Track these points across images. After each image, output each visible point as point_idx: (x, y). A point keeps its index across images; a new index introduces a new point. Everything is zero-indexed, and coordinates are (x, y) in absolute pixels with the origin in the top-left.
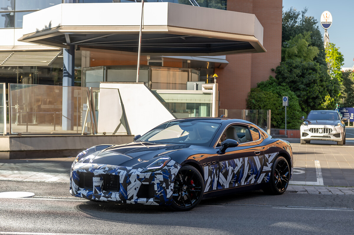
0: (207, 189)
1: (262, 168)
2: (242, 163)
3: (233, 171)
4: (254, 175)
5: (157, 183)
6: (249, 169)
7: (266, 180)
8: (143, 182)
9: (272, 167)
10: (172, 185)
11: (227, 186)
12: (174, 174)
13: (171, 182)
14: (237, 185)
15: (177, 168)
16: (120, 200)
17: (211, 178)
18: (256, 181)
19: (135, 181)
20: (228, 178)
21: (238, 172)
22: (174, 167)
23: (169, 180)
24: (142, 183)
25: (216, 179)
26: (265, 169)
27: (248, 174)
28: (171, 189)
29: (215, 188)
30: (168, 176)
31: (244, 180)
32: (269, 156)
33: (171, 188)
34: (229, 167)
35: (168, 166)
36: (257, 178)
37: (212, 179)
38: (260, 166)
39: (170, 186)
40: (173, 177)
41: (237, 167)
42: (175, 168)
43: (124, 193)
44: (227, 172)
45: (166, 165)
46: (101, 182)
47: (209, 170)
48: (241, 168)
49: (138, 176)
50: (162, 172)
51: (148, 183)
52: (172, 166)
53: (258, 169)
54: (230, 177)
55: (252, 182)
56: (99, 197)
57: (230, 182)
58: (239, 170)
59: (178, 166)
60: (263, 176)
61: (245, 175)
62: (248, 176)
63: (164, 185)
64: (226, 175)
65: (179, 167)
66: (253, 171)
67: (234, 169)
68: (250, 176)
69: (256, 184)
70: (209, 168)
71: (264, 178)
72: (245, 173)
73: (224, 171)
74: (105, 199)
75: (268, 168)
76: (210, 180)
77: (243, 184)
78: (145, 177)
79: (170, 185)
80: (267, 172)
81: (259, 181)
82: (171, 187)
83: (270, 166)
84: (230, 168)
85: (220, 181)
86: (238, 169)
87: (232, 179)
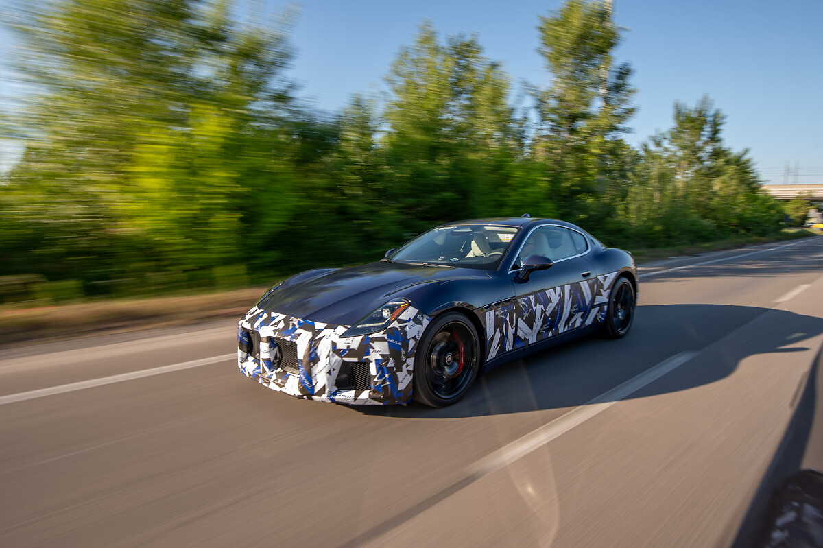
0: (493, 353)
1: (593, 300)
2: (560, 295)
3: (543, 312)
4: (581, 314)
5: (376, 360)
6: (572, 304)
7: (600, 319)
8: (345, 357)
9: (610, 297)
10: (411, 361)
11: (532, 339)
12: (414, 338)
13: (408, 356)
14: (550, 334)
15: (422, 324)
16: (300, 394)
17: (501, 331)
18: (583, 323)
19: (328, 356)
20: (535, 325)
21: (554, 312)
22: (414, 323)
23: (403, 352)
24: (344, 359)
25: (511, 332)
26: (599, 300)
27: (570, 312)
28: (408, 371)
29: (509, 347)
30: (400, 344)
31: (564, 323)
32: (605, 278)
33: (409, 368)
34: (536, 306)
35: (400, 321)
36: (584, 317)
37: (503, 333)
38: (590, 297)
39: (406, 364)
40: (412, 344)
41: (550, 304)
42: (417, 324)
43: (306, 381)
44: (533, 315)
45: (396, 319)
46: (272, 352)
47: (496, 316)
48: (557, 304)
49: (334, 344)
50: (385, 336)
51: (355, 360)
52: (410, 319)
53: (587, 302)
54: (538, 324)
55: (578, 324)
56: (268, 380)
57: (539, 331)
58: (555, 308)
59: (423, 319)
60: (594, 311)
61: (565, 315)
62: (571, 316)
63: (391, 364)
64: (530, 322)
65: (426, 322)
66: (579, 306)
67: (545, 308)
68: (574, 315)
69: (583, 326)
70: (497, 313)
71: (596, 316)
72: (564, 313)
73: (526, 314)
74: (277, 389)
75: (603, 298)
76: (498, 335)
77: (561, 330)
78: (348, 346)
79: (405, 361)
80: (601, 305)
81: (589, 322)
82: (407, 366)
83: (605, 294)
84: (539, 308)
85: (520, 333)
86: (552, 309)
87: (542, 327)
